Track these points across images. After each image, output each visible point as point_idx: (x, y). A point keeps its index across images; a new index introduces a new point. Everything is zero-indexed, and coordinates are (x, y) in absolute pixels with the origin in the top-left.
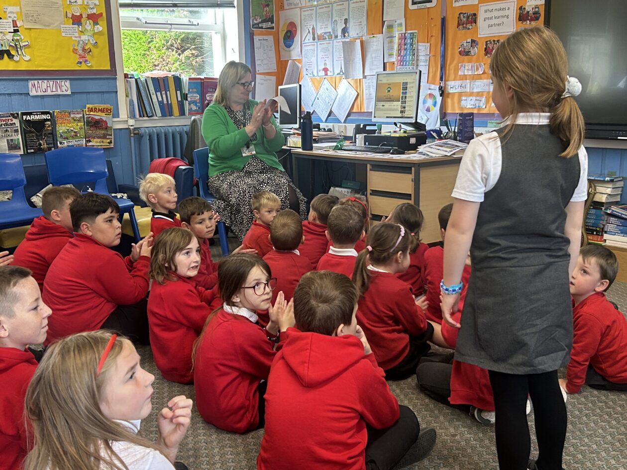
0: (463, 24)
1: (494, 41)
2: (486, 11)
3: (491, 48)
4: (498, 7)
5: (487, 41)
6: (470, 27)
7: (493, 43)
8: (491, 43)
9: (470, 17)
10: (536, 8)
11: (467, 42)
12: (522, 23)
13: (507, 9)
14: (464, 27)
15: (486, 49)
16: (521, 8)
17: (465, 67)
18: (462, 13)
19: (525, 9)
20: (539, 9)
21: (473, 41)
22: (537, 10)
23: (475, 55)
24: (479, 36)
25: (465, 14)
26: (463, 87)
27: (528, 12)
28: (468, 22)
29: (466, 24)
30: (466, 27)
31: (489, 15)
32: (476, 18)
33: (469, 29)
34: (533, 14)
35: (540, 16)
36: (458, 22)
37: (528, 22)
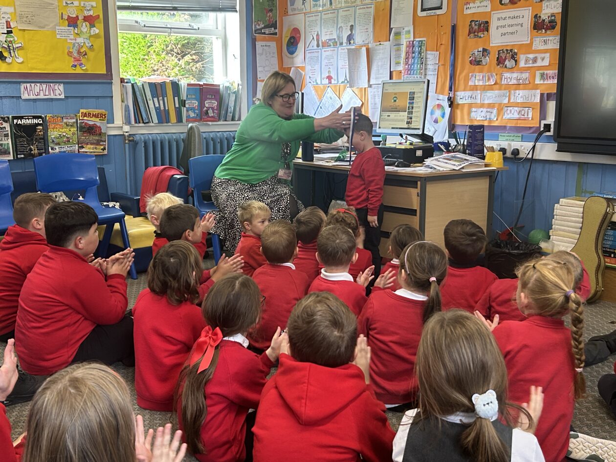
0: (475, 32)
1: (507, 50)
2: (499, 19)
3: (504, 58)
4: (512, 14)
5: (500, 51)
6: (482, 36)
7: (506, 52)
8: (504, 52)
9: (482, 25)
10: (552, 16)
11: (478, 51)
12: (537, 32)
13: (521, 17)
14: (475, 35)
15: (498, 58)
16: (536, 16)
17: (475, 77)
18: (474, 21)
19: (540, 17)
20: (555, 17)
21: (484, 50)
22: (553, 18)
23: (486, 64)
24: (491, 45)
25: (477, 21)
26: (473, 98)
27: (544, 20)
28: (480, 30)
29: (478, 32)
30: (478, 36)
31: (502, 23)
32: (488, 26)
33: (480, 37)
34: (549, 22)
35: (556, 25)
36: (470, 29)
37: (544, 30)
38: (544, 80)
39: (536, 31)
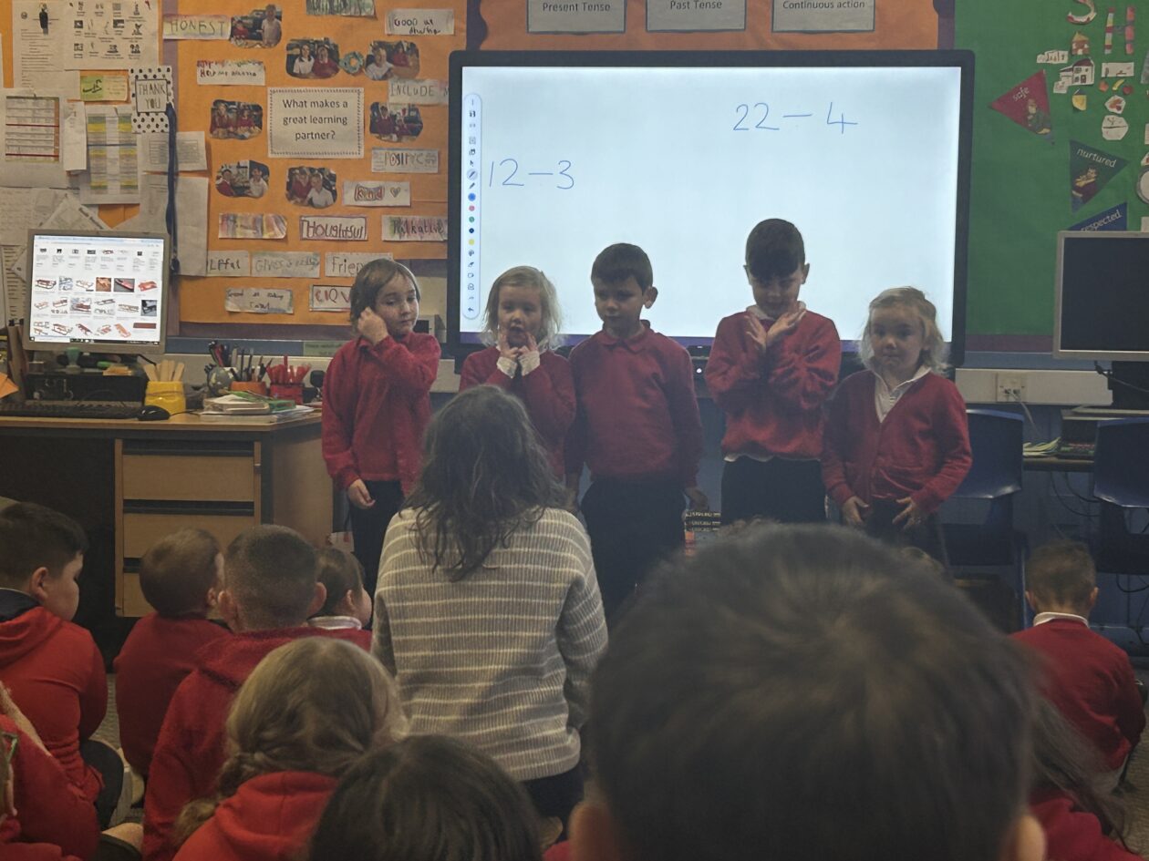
0: (227, 126)
1: (312, 170)
2: (287, 104)
4: (320, 98)
5: (294, 169)
6: (247, 134)
7: (308, 173)
8: (303, 173)
9: (246, 113)
10: (410, 110)
11: (238, 167)
12: (379, 138)
13: (341, 104)
14: (229, 132)
15: (289, 185)
16: (375, 107)
17: (235, 222)
18: (223, 102)
19: (384, 109)
21: (255, 165)
23: (261, 195)
24: (270, 155)
25: (233, 103)
26: (232, 265)
27: (394, 117)
28: (240, 122)
29: (236, 127)
30: (236, 134)
31: (295, 112)
32: (261, 115)
33: (243, 138)
34: (406, 121)
36: (213, 119)
37: (395, 137)
38: (401, 232)
39: (377, 135)
